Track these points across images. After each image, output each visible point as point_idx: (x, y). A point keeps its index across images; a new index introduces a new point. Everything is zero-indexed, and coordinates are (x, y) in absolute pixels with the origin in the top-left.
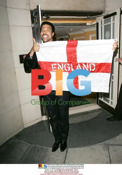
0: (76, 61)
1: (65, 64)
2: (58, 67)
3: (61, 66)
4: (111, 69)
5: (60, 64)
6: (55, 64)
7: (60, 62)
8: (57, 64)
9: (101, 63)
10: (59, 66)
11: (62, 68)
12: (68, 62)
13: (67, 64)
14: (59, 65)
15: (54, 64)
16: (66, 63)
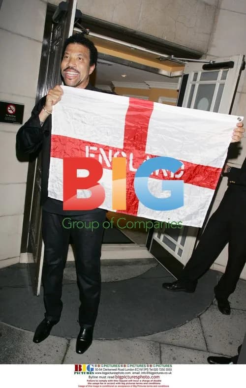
0: (144, 149)
1: (118, 153)
2: (100, 155)
3: (107, 156)
4: (217, 182)
5: (106, 149)
6: (95, 148)
7: (106, 144)
8: (98, 149)
9: (198, 164)
10: (102, 155)
11: (108, 159)
12: (124, 149)
13: (120, 154)
14: (102, 150)
15: (92, 148)
16: (120, 149)
